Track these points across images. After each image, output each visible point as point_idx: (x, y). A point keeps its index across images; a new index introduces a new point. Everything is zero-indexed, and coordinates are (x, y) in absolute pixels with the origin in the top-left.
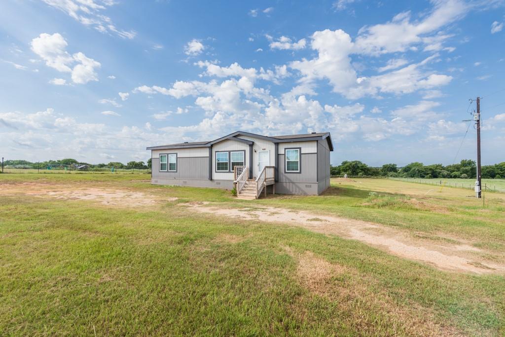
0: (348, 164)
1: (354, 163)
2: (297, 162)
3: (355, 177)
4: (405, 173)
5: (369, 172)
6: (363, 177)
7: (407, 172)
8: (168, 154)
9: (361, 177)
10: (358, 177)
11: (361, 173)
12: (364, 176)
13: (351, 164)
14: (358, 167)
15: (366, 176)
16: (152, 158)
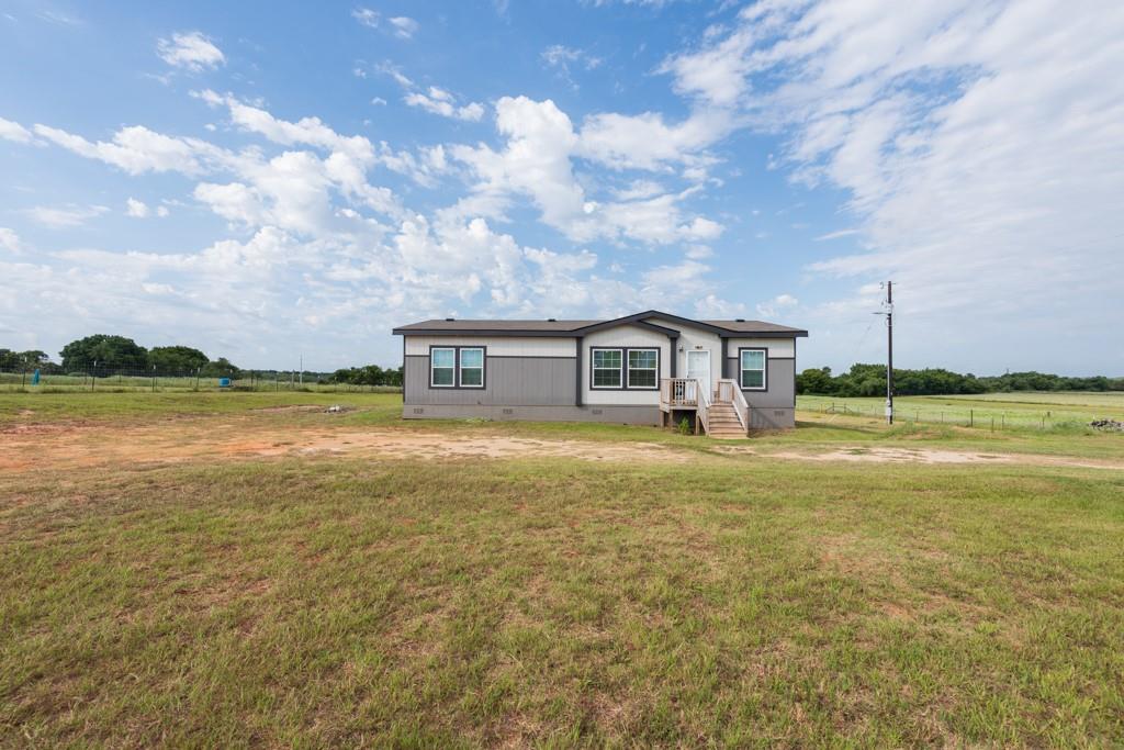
2: (761, 373)
8: (458, 348)
16: (405, 356)
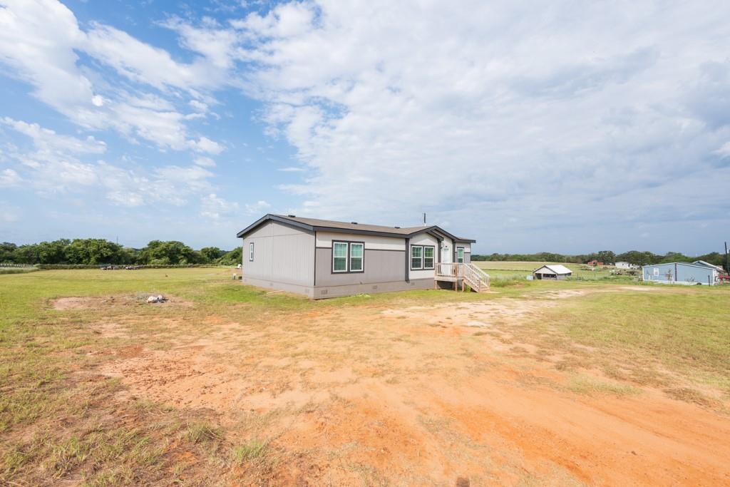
0: (163, 246)
1: (172, 245)
3: (176, 267)
4: (234, 260)
5: (194, 259)
6: (189, 267)
7: (235, 258)
8: (349, 242)
9: (183, 267)
10: (180, 267)
11: (185, 261)
12: (189, 264)
13: (168, 246)
14: (178, 251)
15: (192, 264)
16: (316, 248)
